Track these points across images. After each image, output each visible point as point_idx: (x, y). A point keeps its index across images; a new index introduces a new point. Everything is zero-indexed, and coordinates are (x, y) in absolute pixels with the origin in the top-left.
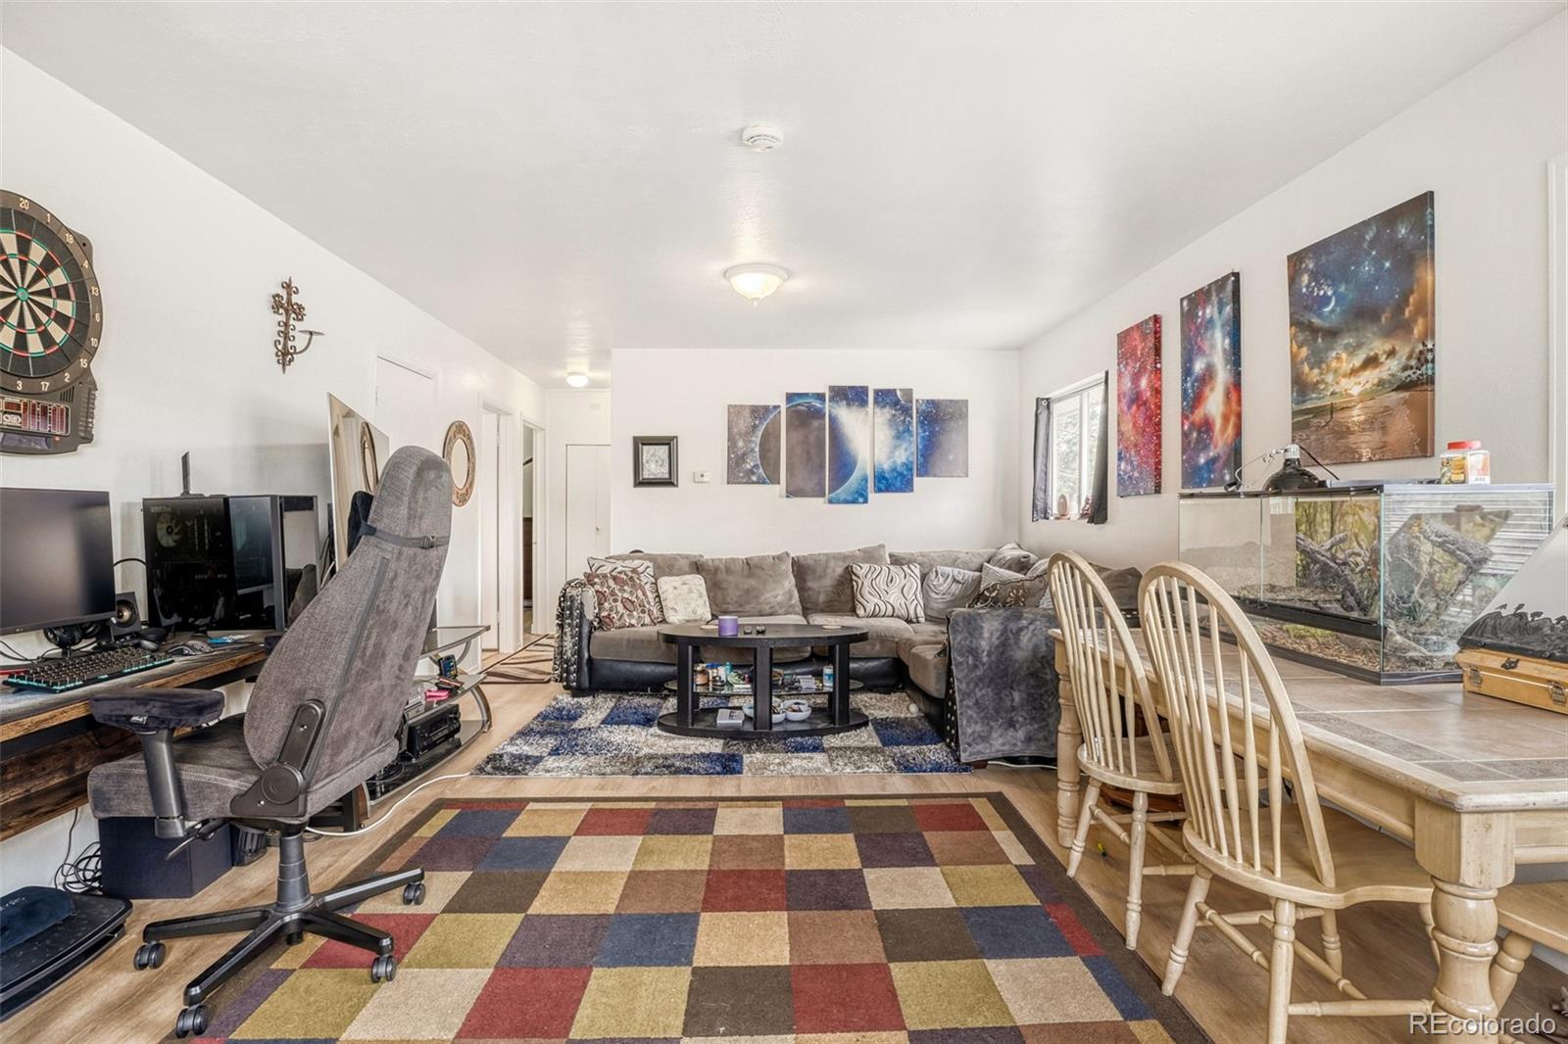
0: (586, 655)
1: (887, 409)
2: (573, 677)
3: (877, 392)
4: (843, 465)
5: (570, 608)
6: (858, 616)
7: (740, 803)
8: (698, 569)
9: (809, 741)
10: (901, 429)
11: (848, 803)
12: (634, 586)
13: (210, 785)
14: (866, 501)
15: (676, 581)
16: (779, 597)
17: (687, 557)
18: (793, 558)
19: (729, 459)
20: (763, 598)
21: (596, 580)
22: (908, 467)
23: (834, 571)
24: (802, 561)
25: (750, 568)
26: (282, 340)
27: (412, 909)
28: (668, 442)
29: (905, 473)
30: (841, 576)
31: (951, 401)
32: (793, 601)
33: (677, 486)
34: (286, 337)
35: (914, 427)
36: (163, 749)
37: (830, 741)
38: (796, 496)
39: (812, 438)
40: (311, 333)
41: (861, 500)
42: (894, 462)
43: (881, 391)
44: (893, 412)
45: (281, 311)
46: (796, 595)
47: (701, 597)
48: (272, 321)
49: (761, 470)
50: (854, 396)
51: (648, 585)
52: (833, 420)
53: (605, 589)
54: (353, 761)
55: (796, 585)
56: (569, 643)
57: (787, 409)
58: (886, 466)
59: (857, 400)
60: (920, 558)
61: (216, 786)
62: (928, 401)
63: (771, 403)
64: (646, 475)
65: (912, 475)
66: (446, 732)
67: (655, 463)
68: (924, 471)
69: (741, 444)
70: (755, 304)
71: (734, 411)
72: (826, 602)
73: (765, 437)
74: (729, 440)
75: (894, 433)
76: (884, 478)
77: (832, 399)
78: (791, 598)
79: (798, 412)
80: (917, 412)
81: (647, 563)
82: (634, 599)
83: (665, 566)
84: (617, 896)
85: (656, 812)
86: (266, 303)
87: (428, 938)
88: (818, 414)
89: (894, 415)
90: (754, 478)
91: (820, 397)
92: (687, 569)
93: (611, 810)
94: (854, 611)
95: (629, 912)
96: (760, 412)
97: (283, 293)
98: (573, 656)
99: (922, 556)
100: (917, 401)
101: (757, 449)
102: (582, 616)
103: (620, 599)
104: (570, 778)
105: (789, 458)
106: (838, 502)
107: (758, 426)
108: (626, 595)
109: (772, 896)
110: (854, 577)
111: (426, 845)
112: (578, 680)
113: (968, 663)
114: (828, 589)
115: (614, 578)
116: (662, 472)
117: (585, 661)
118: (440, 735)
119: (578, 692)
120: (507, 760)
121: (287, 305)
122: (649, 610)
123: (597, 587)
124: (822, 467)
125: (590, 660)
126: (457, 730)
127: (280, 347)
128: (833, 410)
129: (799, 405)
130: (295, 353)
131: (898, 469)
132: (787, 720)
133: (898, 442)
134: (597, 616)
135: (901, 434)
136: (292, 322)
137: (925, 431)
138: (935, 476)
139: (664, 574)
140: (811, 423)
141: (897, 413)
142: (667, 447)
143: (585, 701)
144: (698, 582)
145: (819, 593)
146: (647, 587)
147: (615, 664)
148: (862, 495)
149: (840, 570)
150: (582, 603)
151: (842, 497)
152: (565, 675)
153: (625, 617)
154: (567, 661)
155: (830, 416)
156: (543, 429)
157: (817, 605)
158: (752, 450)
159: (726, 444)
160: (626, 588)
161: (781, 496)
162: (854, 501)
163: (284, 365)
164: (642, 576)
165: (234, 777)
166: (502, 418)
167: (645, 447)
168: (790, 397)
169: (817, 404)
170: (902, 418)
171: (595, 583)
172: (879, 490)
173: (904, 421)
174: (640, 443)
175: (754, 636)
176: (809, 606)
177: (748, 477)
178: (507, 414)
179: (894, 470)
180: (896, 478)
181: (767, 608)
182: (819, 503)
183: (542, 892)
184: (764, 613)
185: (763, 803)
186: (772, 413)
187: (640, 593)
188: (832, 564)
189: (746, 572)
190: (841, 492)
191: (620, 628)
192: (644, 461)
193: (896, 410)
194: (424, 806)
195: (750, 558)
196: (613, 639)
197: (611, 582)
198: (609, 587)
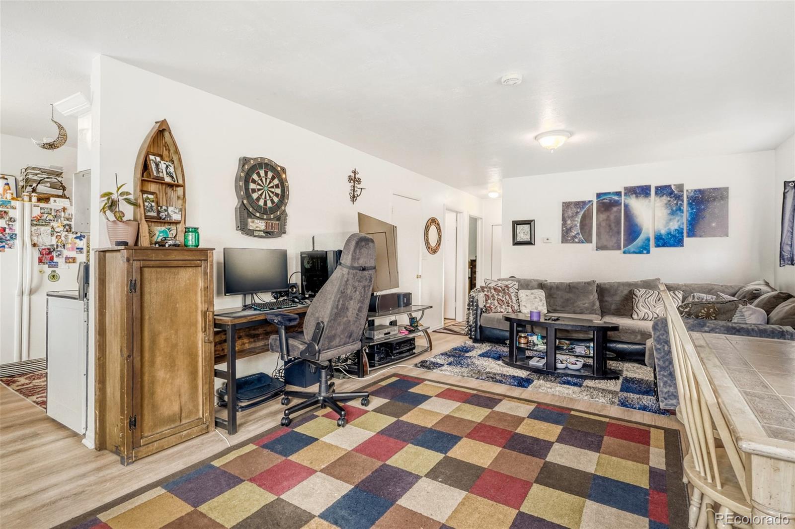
0: (479, 324)
1: (665, 197)
2: (473, 333)
3: (657, 188)
4: (633, 232)
5: (472, 302)
6: (633, 319)
7: (516, 400)
8: (542, 287)
9: (575, 380)
10: (674, 208)
11: (573, 413)
12: (504, 293)
13: (296, 346)
14: (648, 252)
15: (528, 292)
16: (586, 304)
17: (537, 281)
18: (597, 284)
19: (563, 230)
20: (577, 304)
21: (485, 289)
22: (680, 232)
23: (622, 292)
24: (603, 286)
25: (570, 288)
26: (352, 192)
27: (363, 407)
28: (529, 223)
29: (677, 235)
30: (626, 295)
31: (714, 189)
32: (595, 307)
33: (534, 245)
34: (354, 191)
35: (685, 206)
36: (283, 332)
37: (588, 383)
38: (602, 250)
39: (612, 217)
40: (361, 189)
41: (645, 252)
42: (669, 229)
43: (661, 187)
44: (669, 199)
45: (352, 181)
46: (597, 304)
47: (541, 301)
48: (348, 186)
49: (581, 236)
50: (643, 191)
51: (514, 293)
52: (626, 206)
53: (489, 294)
54: (339, 346)
55: (598, 299)
56: (471, 318)
57: (597, 202)
58: (663, 232)
59: (643, 194)
60: (684, 287)
61: (297, 347)
62: (695, 190)
63: (586, 199)
64: (519, 239)
65: (683, 236)
66: (408, 348)
67: (523, 233)
68: (692, 233)
69: (569, 222)
70: (552, 151)
71: (566, 206)
72: (616, 309)
73: (584, 217)
74: (562, 220)
75: (669, 211)
76: (662, 239)
77: (626, 194)
78: (594, 305)
79: (604, 203)
80: (687, 198)
81: (515, 283)
82: (504, 299)
83: (525, 285)
84: (435, 422)
85: (474, 395)
86: (347, 179)
87: (362, 418)
88: (617, 203)
89: (669, 201)
90: (576, 240)
91: (618, 194)
92: (536, 286)
93: (456, 390)
94: (631, 316)
95: (435, 429)
96: (580, 204)
97: (353, 175)
98: (473, 324)
99: (685, 286)
100: (687, 191)
101: (578, 225)
102: (477, 306)
103: (496, 299)
104: (449, 375)
105: (598, 228)
106: (629, 253)
107: (579, 212)
108: (500, 297)
109: (500, 441)
110: (634, 296)
111: (380, 388)
112: (475, 335)
113: (664, 350)
114: (618, 302)
115: (495, 289)
116: (527, 238)
117: (478, 327)
118: (405, 349)
119: (475, 341)
120: (428, 363)
121: (354, 179)
122: (512, 305)
123: (485, 293)
124: (619, 233)
125: (480, 326)
126: (414, 348)
127: (352, 195)
128: (626, 201)
129: (604, 199)
130: (358, 196)
131: (672, 233)
132: (567, 368)
133: (672, 217)
134: (485, 306)
135: (676, 211)
136: (356, 185)
137: (692, 209)
138: (701, 237)
139: (524, 289)
140: (612, 209)
141: (672, 199)
142: (529, 225)
143: (476, 345)
144: (541, 294)
145: (611, 304)
146: (513, 295)
147: (492, 330)
148: (645, 249)
149: (626, 292)
150: (477, 300)
151: (632, 250)
152: (469, 332)
153: (498, 307)
154: (470, 326)
155: (624, 204)
156: (481, 219)
157: (610, 310)
158: (576, 225)
159: (561, 222)
160: (500, 294)
161: (593, 250)
162: (641, 252)
163: (353, 201)
164: (511, 290)
165: (302, 344)
166: (458, 214)
167: (518, 226)
168: (599, 195)
169: (616, 198)
170: (675, 202)
171: (485, 291)
172: (658, 246)
173: (677, 204)
174: (516, 224)
175: (550, 322)
176: (605, 311)
177: (573, 240)
178: (460, 213)
179: (669, 233)
180: (670, 238)
181: (578, 310)
182: (618, 254)
183: (409, 413)
184: (576, 312)
185: (527, 402)
186: (587, 205)
187: (507, 297)
188: (621, 288)
189: (567, 290)
190: (631, 247)
191: (495, 313)
192: (518, 233)
193: (671, 198)
194: (389, 374)
195: (571, 283)
196: (490, 318)
197: (493, 291)
198: (491, 293)
